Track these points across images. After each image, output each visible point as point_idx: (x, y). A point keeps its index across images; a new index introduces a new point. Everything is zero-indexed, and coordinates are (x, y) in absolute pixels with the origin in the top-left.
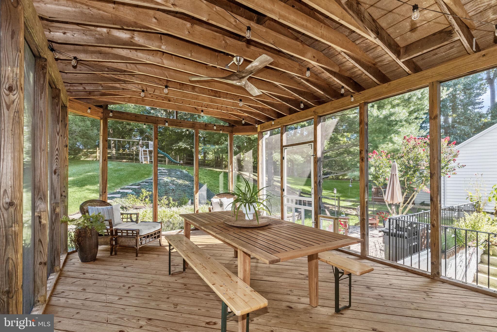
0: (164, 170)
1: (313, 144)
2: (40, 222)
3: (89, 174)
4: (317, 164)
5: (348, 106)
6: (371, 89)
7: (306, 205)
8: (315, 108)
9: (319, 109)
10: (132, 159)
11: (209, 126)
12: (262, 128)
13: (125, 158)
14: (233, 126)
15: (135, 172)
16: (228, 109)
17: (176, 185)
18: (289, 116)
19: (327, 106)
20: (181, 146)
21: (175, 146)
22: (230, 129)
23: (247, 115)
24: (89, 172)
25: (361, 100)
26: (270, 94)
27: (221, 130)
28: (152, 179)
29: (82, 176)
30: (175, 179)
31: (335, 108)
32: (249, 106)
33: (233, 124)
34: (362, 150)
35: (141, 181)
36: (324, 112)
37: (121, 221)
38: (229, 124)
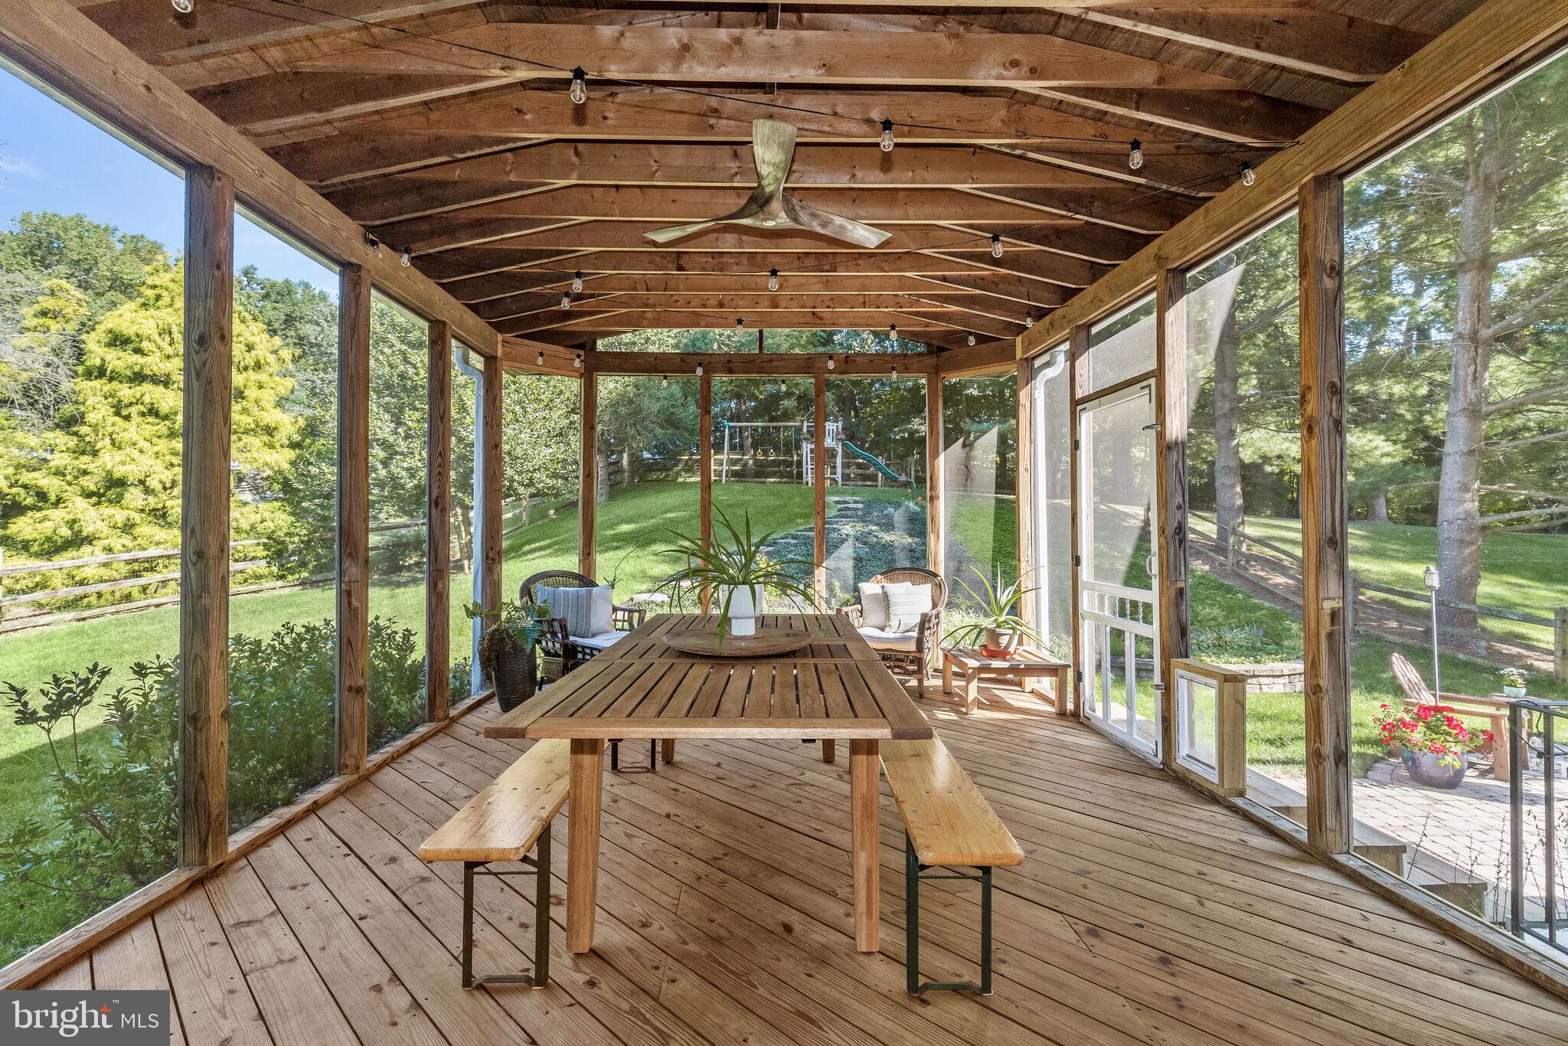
0: (856, 502)
1: (1152, 381)
2: (350, 603)
3: (670, 515)
4: (1166, 459)
5: (1260, 206)
6: (1339, 114)
7: (1137, 620)
8: (1157, 242)
9: (1174, 242)
10: (790, 475)
11: (858, 359)
12: (1029, 344)
13: (773, 474)
14: (941, 349)
15: (773, 511)
16: (901, 300)
17: (872, 547)
18: (1091, 290)
19: (1194, 223)
20: (917, 431)
21: (900, 431)
22: (931, 361)
23: (954, 308)
24: (670, 511)
25: (1303, 172)
26: (971, 226)
27: (893, 369)
28: (811, 530)
29: (653, 521)
30: (874, 528)
31: (1220, 227)
32: (944, 279)
33: (941, 344)
34: (1309, 388)
35: (782, 534)
36: (1185, 250)
37: (609, 628)
38: (929, 345)
